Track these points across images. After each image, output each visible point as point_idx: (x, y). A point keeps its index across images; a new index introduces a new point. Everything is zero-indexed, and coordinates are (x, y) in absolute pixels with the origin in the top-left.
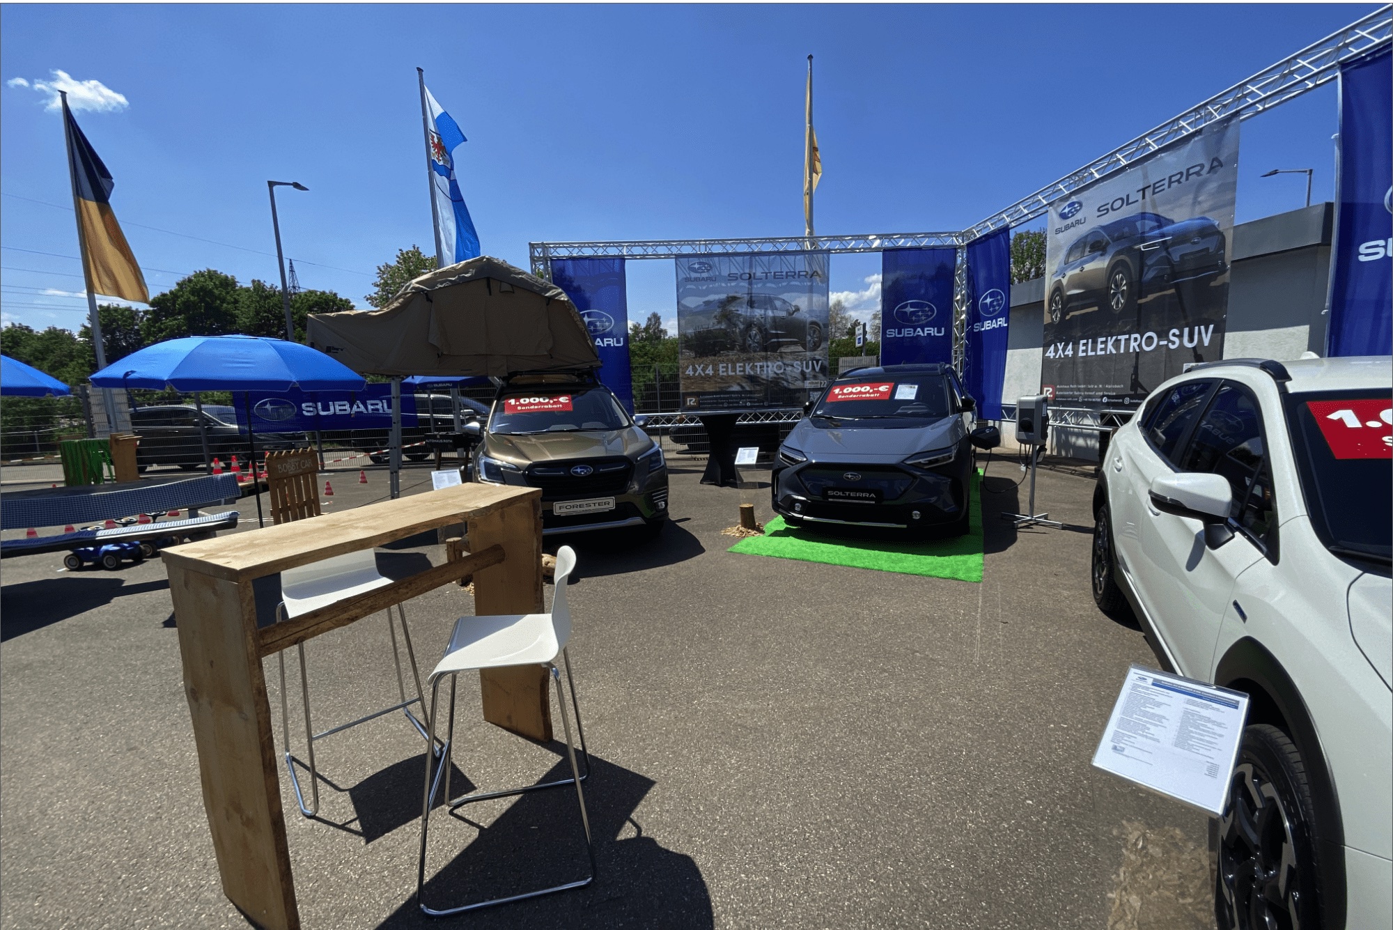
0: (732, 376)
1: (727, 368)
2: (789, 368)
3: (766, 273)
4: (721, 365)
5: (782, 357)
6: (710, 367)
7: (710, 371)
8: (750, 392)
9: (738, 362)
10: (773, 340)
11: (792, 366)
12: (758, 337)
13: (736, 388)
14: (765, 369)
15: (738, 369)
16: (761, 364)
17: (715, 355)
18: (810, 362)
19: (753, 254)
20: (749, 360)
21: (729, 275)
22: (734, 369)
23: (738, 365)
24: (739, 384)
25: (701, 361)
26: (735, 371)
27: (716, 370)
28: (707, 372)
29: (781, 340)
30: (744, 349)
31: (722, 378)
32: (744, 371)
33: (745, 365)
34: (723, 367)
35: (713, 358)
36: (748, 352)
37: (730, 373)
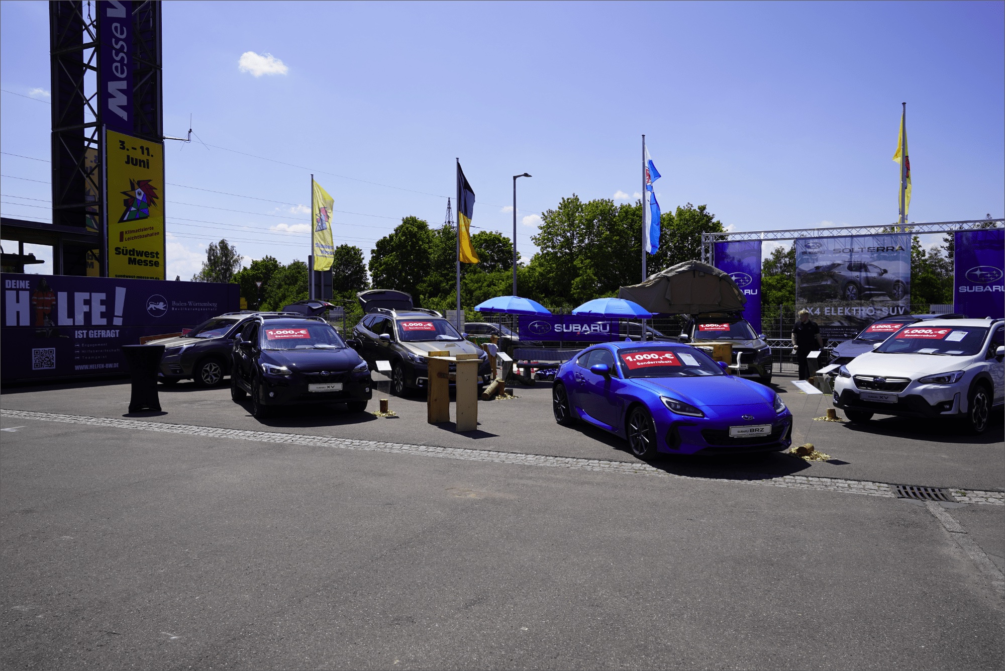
0: (834, 316)
1: (831, 310)
2: (879, 312)
3: (862, 249)
4: (826, 308)
5: (873, 304)
6: (818, 309)
7: (818, 312)
8: (848, 327)
9: (839, 306)
10: (866, 292)
11: (881, 310)
12: (855, 290)
13: (837, 324)
14: (860, 312)
15: (839, 311)
16: (857, 308)
17: (822, 302)
18: (896, 308)
19: (852, 236)
20: (848, 305)
21: (834, 250)
22: (836, 311)
23: (839, 308)
24: (839, 322)
25: (811, 305)
26: (837, 312)
27: (822, 311)
28: (815, 313)
29: (872, 292)
30: (844, 298)
31: (826, 317)
32: (843, 313)
33: (844, 309)
34: (828, 310)
35: (820, 303)
36: (847, 300)
37: (833, 314)
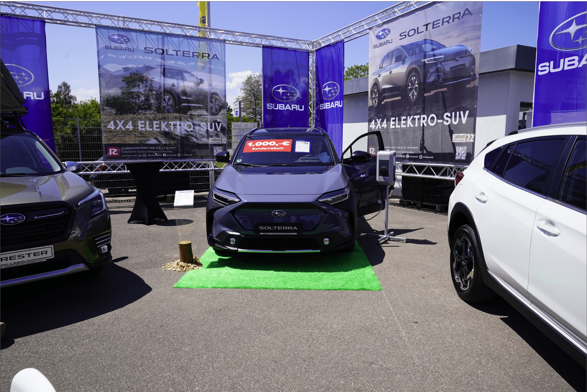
0: (150, 131)
1: (145, 124)
2: (197, 128)
3: (177, 51)
4: (140, 122)
5: (192, 118)
6: (130, 123)
7: (130, 126)
8: (165, 145)
9: (155, 120)
10: (184, 104)
11: (200, 126)
12: (171, 101)
13: (153, 141)
14: (178, 127)
15: (155, 126)
16: (174, 123)
17: (134, 113)
18: (213, 124)
19: (165, 34)
20: (164, 119)
21: (145, 48)
22: (151, 125)
23: (155, 122)
24: (156, 139)
25: (121, 117)
26: (152, 127)
27: (135, 125)
28: (127, 127)
29: (190, 105)
30: (159, 110)
31: (141, 133)
32: (160, 128)
33: (160, 123)
34: (141, 124)
35: (133, 115)
36: (163, 112)
37: (148, 129)
